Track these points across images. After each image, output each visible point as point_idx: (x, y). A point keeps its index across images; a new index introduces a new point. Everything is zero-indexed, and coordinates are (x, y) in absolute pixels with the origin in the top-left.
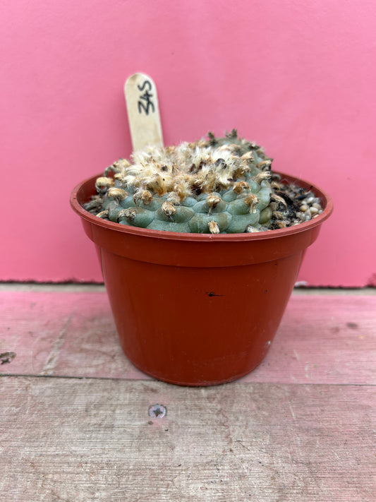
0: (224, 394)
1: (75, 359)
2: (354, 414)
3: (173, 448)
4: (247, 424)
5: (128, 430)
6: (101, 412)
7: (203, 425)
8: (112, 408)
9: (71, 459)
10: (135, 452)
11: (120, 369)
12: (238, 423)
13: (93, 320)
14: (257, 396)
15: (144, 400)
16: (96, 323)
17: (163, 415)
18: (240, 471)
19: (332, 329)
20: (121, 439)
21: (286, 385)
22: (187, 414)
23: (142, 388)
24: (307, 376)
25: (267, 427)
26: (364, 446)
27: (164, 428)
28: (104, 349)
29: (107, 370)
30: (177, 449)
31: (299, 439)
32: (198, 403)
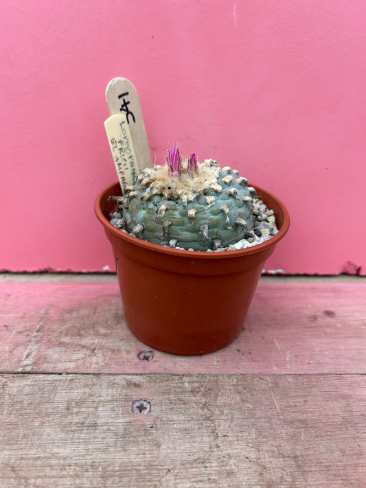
0: (208, 387)
1: (54, 353)
2: (336, 404)
3: (158, 445)
4: (232, 418)
5: (112, 428)
6: (83, 410)
7: (188, 421)
8: (95, 405)
9: (54, 462)
10: (120, 451)
11: (101, 364)
12: (223, 417)
13: (70, 311)
14: (240, 388)
15: (126, 395)
16: (74, 314)
17: (147, 411)
18: (228, 468)
19: (311, 317)
20: (104, 438)
21: (269, 375)
22: (171, 409)
23: (124, 382)
24: (289, 366)
25: (253, 420)
26: (347, 436)
27: (148, 424)
28: (84, 342)
29: (87, 364)
30: (163, 446)
31: (284, 431)
32: (182, 397)
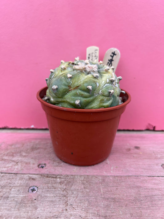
0: (69, 181)
2: (133, 190)
3: (36, 208)
4: (77, 196)
5: (16, 199)
6: (4, 190)
7: (55, 197)
8: (10, 188)
10: (16, 210)
11: (19, 169)
12: (73, 196)
13: (11, 145)
14: (85, 182)
15: (27, 184)
16: (13, 147)
17: (35, 192)
19: (127, 149)
20: (10, 204)
21: (101, 176)
22: (47, 191)
23: (28, 178)
24: (112, 172)
25: (87, 197)
26: (135, 207)
27: (34, 198)
28: (14, 159)
29: (12, 169)
30: (39, 209)
31: (102, 204)
32: (54, 185)
